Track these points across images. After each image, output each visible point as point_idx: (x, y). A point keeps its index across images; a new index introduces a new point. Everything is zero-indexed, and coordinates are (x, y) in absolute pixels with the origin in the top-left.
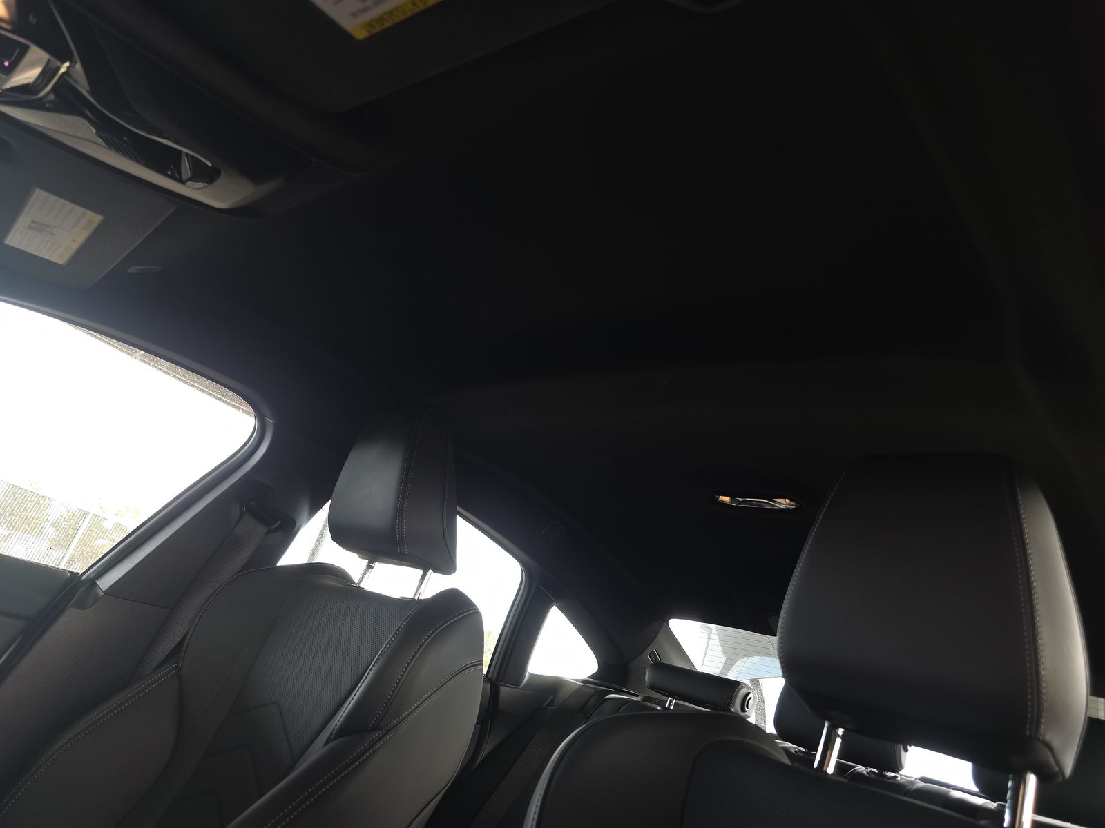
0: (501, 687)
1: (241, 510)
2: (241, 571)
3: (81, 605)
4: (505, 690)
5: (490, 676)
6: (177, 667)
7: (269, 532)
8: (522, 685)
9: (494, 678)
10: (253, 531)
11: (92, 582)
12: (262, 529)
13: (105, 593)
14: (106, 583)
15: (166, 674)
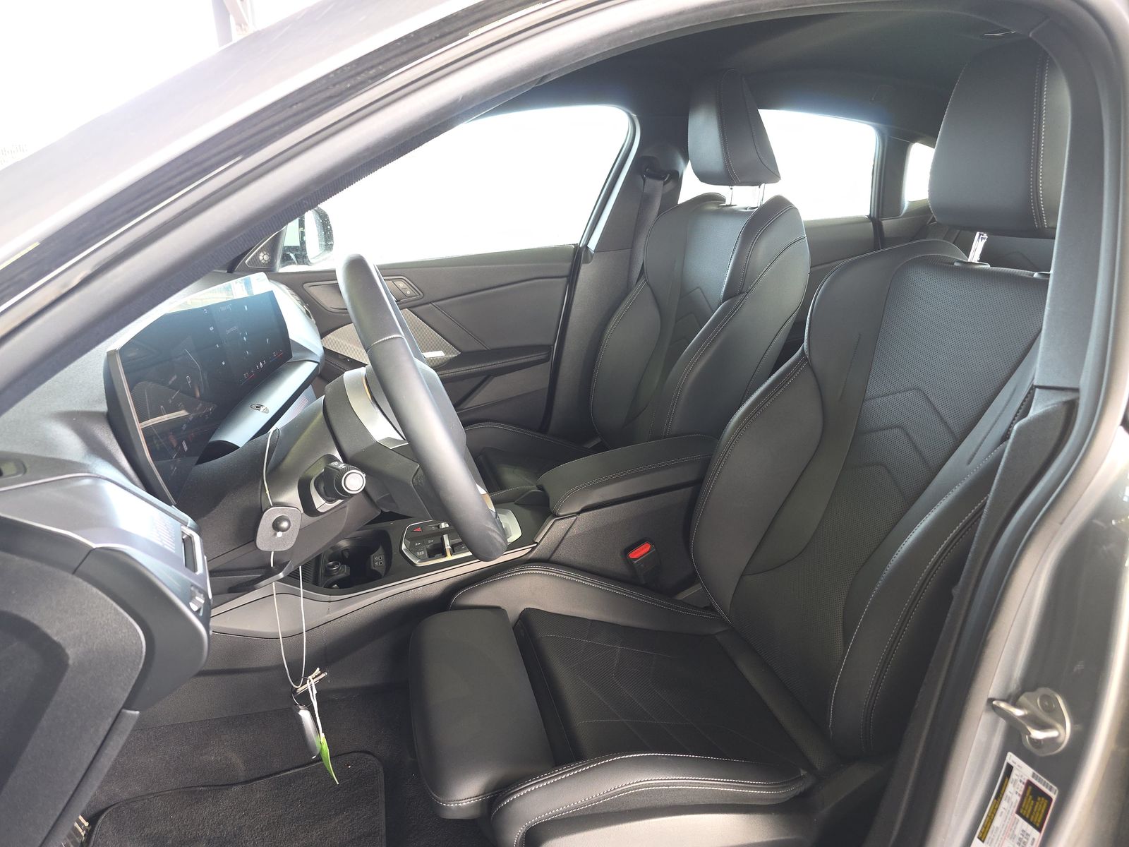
0: (883, 222)
1: (643, 177)
2: (658, 215)
3: (587, 262)
4: (887, 223)
5: (872, 215)
6: (646, 280)
7: (665, 184)
8: (902, 215)
9: (875, 216)
10: (657, 187)
11: (586, 247)
12: (661, 183)
13: (594, 251)
14: (592, 245)
15: (642, 285)
